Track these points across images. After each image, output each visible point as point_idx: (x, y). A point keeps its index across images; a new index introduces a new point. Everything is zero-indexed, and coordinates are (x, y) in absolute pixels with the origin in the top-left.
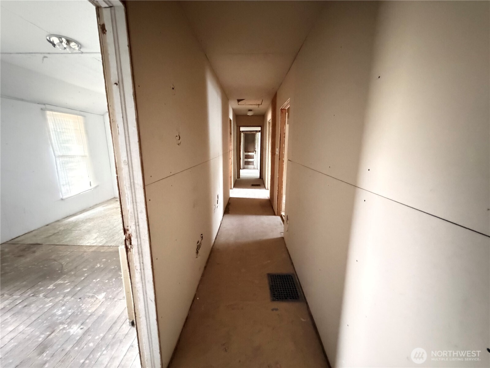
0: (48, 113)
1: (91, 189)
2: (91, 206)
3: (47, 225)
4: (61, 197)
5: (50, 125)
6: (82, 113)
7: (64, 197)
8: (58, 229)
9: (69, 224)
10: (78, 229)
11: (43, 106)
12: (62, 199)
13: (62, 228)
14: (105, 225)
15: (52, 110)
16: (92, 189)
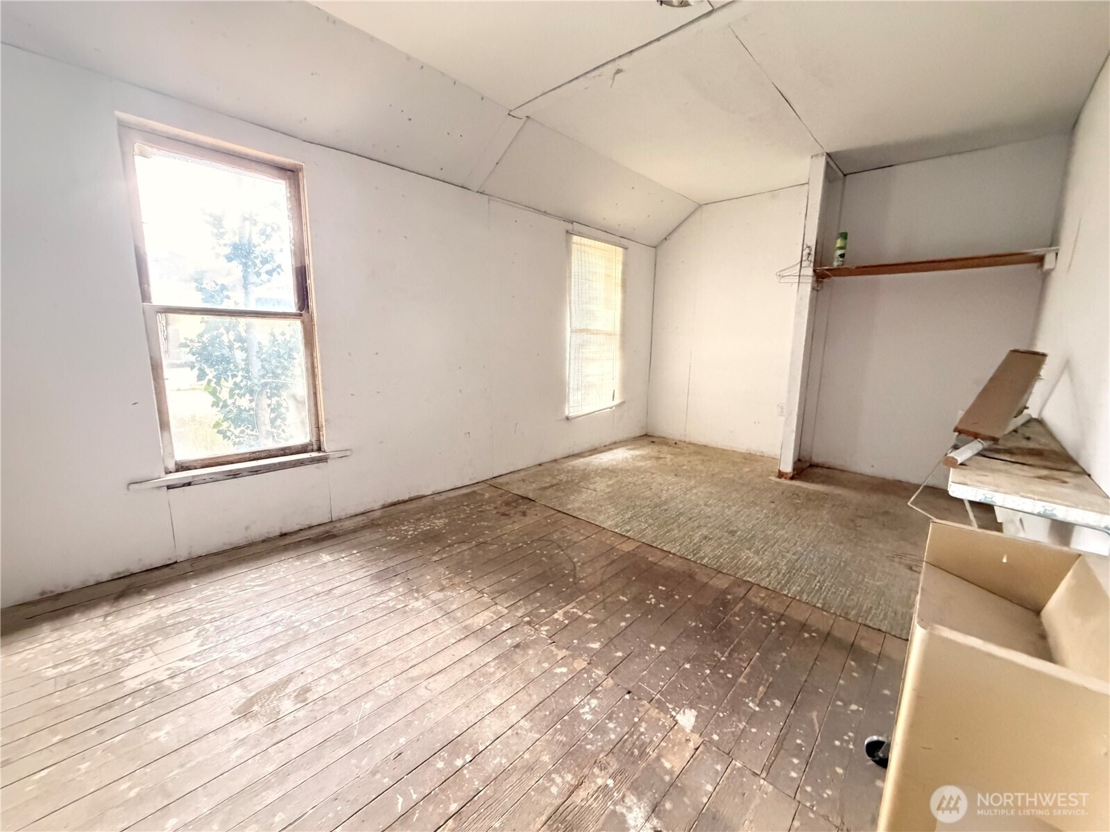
0: (575, 239)
1: (611, 408)
2: (607, 444)
3: (540, 465)
4: (567, 414)
5: (573, 265)
6: (624, 241)
7: (571, 415)
8: (558, 477)
9: (573, 470)
10: (592, 486)
11: (569, 226)
12: (567, 418)
13: (563, 477)
14: (643, 492)
15: (580, 234)
16: (614, 408)
